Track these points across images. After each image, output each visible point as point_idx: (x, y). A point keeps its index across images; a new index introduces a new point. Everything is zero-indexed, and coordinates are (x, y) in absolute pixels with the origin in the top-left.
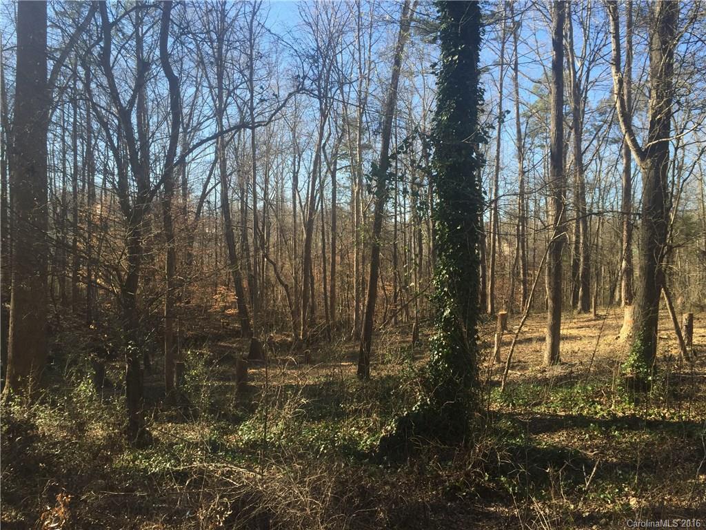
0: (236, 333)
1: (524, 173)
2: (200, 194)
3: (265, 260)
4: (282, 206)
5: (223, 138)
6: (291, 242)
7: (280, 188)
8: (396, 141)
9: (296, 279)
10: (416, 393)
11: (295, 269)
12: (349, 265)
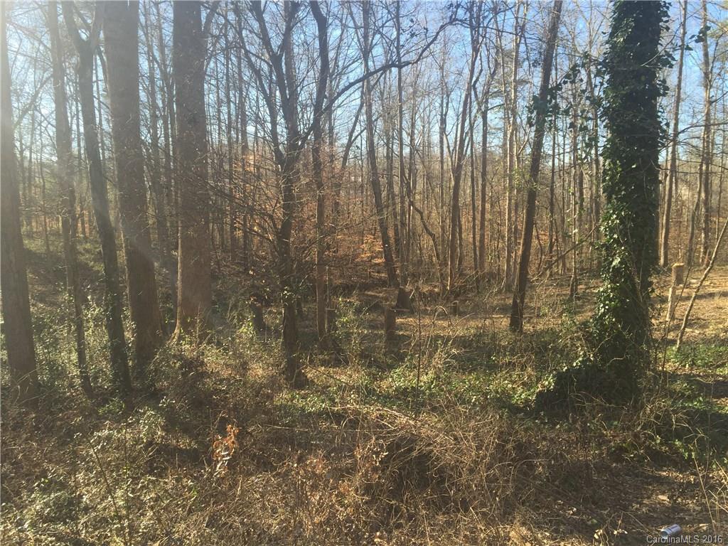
0: (383, 283)
1: (710, 103)
2: (345, 141)
3: (412, 208)
4: (428, 152)
5: (368, 82)
6: (437, 190)
7: (426, 133)
8: (556, 74)
9: (443, 228)
10: (577, 348)
11: (442, 218)
12: (500, 213)
